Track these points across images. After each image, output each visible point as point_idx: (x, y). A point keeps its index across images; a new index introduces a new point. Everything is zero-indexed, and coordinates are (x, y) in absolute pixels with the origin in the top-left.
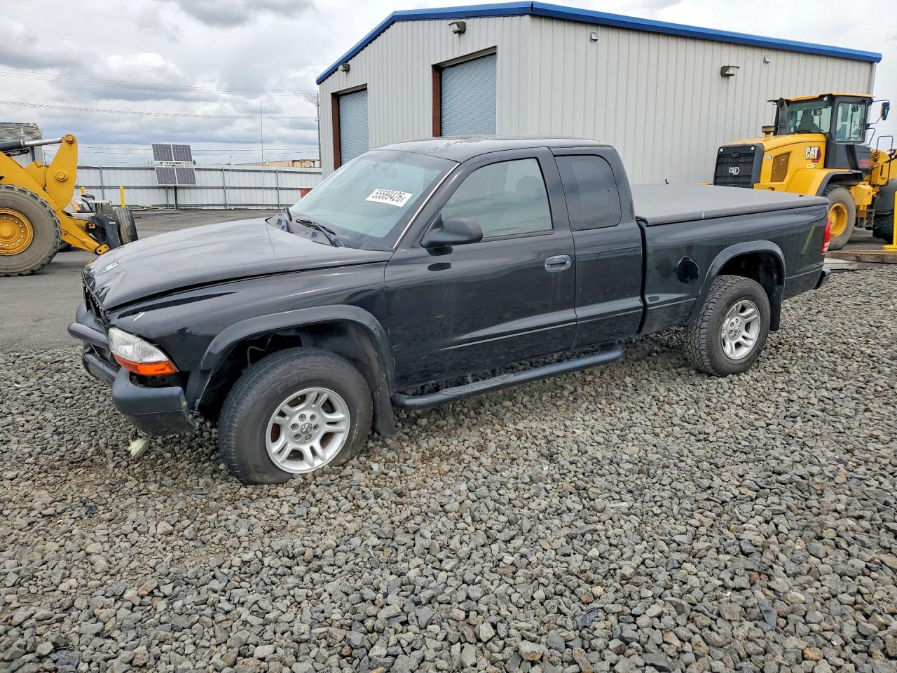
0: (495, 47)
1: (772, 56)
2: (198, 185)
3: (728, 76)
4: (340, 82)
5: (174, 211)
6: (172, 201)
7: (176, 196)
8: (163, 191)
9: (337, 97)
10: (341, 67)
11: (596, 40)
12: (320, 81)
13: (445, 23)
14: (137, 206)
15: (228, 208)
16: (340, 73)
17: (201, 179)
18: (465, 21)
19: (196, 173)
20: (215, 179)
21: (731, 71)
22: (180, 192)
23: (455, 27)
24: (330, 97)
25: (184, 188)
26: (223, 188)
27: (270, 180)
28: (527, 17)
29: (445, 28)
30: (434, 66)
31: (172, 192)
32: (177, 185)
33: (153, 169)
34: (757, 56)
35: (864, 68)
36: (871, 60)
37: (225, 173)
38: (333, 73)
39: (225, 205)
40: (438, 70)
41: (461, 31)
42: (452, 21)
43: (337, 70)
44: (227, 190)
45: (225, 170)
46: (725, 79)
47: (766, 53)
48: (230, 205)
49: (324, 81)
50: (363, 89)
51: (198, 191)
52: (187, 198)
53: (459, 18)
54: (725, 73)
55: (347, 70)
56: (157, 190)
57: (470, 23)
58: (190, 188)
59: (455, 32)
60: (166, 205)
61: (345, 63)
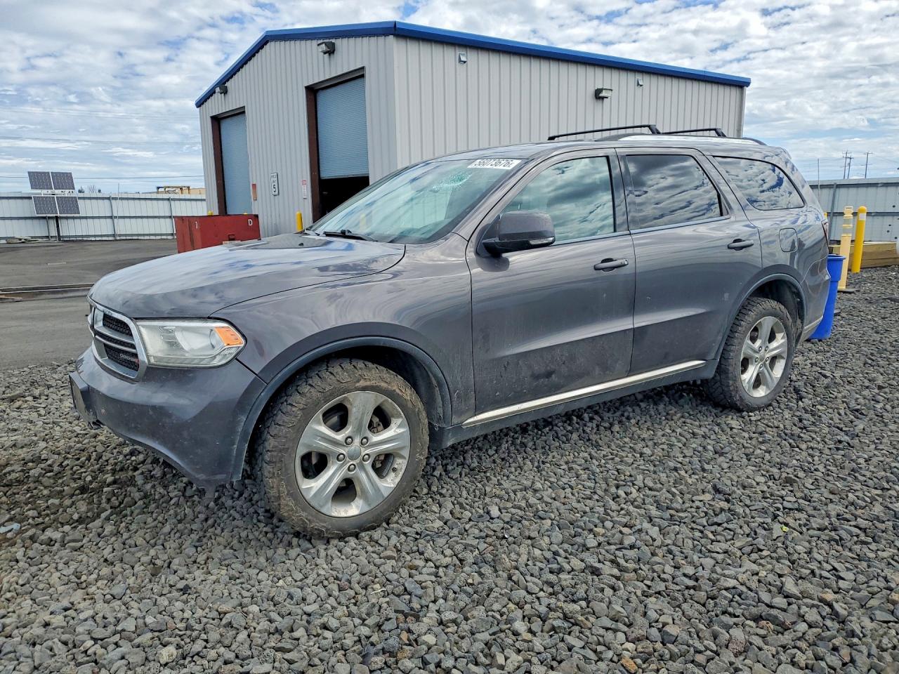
0: (363, 68)
1: (645, 80)
2: (81, 215)
3: (603, 98)
4: (218, 105)
5: (57, 243)
6: (54, 233)
7: (58, 226)
8: (44, 222)
9: (217, 121)
10: (218, 90)
11: (465, 62)
12: (200, 104)
13: (315, 43)
14: (13, 238)
15: (118, 238)
16: (218, 96)
17: (85, 208)
18: (333, 41)
19: (80, 203)
20: (102, 208)
21: (604, 94)
22: (62, 223)
23: (324, 47)
24: (209, 121)
25: (67, 218)
26: (111, 217)
27: (162, 208)
28: (391, 37)
29: (314, 49)
30: (307, 88)
31: (52, 223)
32: (59, 215)
33: (30, 198)
34: (629, 79)
35: (734, 92)
36: (740, 85)
37: (113, 202)
38: (212, 95)
39: (114, 235)
40: (313, 92)
41: (331, 51)
42: (320, 42)
43: (215, 92)
44: (115, 220)
45: (113, 198)
46: (600, 101)
47: (639, 77)
48: (120, 235)
49: (203, 104)
50: (240, 112)
51: (84, 221)
52: (71, 228)
53: (329, 38)
54: (598, 95)
55: (225, 91)
56: (36, 222)
57: (339, 43)
58: (74, 218)
59: (325, 53)
60: (47, 237)
61: (222, 86)
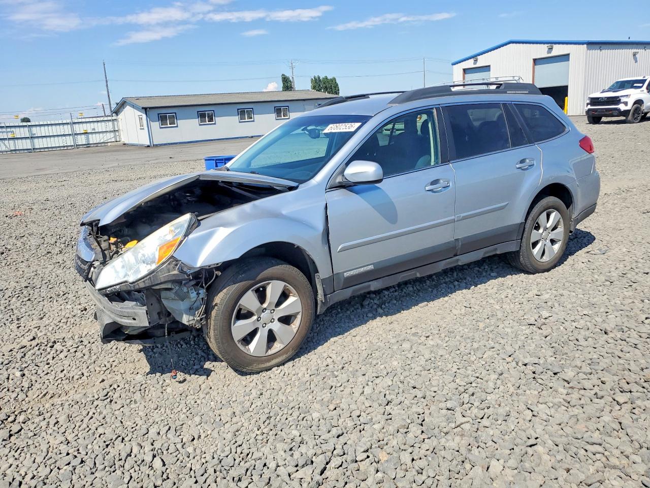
0: (568, 54)
1: (647, 47)
4: (470, 64)
9: (464, 70)
10: (471, 59)
13: (546, 45)
18: (553, 45)
24: (461, 70)
29: (545, 47)
30: (533, 59)
34: (643, 48)
38: (466, 60)
40: (535, 60)
42: (548, 45)
49: (456, 64)
54: (634, 55)
55: (476, 61)
59: (549, 49)
61: (475, 57)
